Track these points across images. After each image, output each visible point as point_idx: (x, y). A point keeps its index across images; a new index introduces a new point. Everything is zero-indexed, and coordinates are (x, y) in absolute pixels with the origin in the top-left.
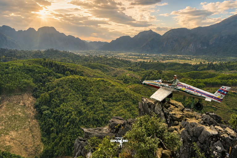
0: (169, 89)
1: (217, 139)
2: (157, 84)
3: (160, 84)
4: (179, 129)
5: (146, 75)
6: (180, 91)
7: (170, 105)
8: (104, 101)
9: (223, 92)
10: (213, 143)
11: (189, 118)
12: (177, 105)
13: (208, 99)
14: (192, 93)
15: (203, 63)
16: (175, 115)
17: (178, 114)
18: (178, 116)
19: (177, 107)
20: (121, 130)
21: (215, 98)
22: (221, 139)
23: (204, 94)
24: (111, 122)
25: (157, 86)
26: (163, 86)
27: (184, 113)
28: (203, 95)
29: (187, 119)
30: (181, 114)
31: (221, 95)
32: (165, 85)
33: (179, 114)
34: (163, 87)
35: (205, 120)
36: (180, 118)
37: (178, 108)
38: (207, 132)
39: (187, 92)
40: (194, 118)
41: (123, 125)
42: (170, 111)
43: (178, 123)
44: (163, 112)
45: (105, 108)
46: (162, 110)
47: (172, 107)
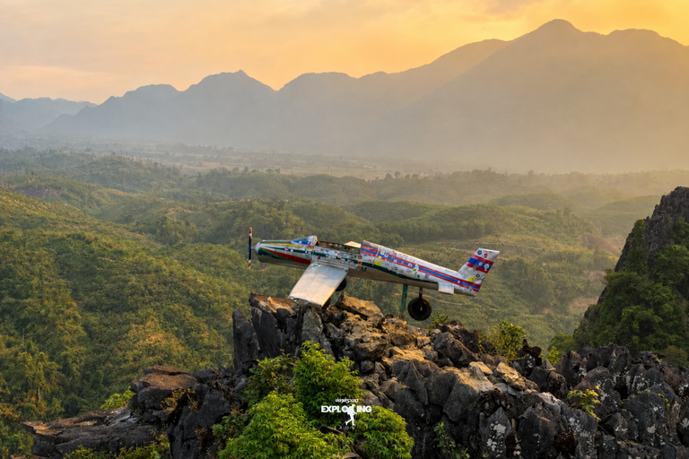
0: (337, 264)
1: (496, 404)
2: (303, 249)
3: (310, 250)
4: (377, 386)
5: (234, 212)
6: (368, 268)
7: (345, 312)
8: (90, 308)
9: (480, 264)
10: (486, 417)
11: (398, 346)
12: (363, 312)
13: (446, 288)
14: (402, 271)
15: (394, 177)
16: (362, 342)
17: (370, 338)
18: (372, 346)
19: (365, 318)
20: (191, 413)
21: (462, 283)
22: (503, 403)
23: (436, 273)
24: (141, 389)
25: (303, 256)
26: (320, 255)
27: (385, 333)
28: (431, 277)
29: (396, 349)
30: (378, 338)
31: (477, 272)
32: (325, 253)
33: (374, 338)
34: (319, 258)
35: (442, 347)
36: (377, 351)
37: (366, 320)
38: (466, 387)
39: (390, 268)
40: (413, 345)
41: (194, 397)
42: (347, 331)
43: (371, 367)
44: (327, 337)
45: (90, 334)
46: (325, 331)
47: (352, 318)
